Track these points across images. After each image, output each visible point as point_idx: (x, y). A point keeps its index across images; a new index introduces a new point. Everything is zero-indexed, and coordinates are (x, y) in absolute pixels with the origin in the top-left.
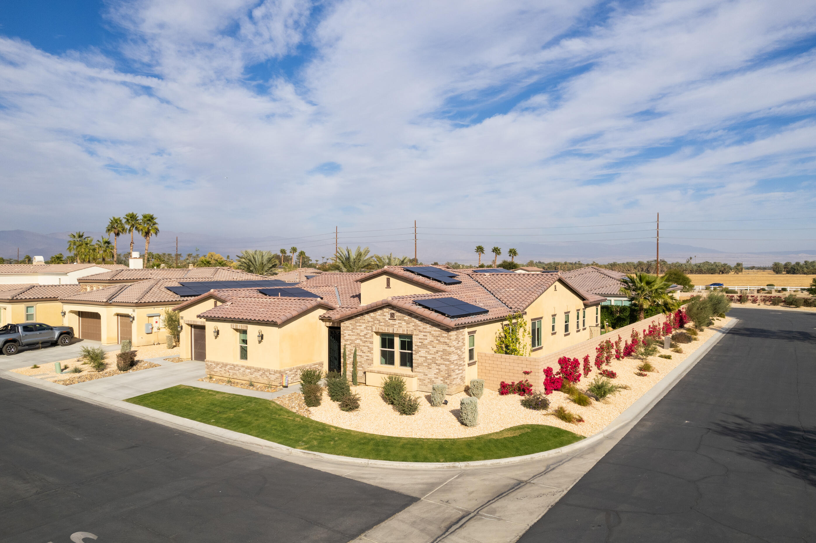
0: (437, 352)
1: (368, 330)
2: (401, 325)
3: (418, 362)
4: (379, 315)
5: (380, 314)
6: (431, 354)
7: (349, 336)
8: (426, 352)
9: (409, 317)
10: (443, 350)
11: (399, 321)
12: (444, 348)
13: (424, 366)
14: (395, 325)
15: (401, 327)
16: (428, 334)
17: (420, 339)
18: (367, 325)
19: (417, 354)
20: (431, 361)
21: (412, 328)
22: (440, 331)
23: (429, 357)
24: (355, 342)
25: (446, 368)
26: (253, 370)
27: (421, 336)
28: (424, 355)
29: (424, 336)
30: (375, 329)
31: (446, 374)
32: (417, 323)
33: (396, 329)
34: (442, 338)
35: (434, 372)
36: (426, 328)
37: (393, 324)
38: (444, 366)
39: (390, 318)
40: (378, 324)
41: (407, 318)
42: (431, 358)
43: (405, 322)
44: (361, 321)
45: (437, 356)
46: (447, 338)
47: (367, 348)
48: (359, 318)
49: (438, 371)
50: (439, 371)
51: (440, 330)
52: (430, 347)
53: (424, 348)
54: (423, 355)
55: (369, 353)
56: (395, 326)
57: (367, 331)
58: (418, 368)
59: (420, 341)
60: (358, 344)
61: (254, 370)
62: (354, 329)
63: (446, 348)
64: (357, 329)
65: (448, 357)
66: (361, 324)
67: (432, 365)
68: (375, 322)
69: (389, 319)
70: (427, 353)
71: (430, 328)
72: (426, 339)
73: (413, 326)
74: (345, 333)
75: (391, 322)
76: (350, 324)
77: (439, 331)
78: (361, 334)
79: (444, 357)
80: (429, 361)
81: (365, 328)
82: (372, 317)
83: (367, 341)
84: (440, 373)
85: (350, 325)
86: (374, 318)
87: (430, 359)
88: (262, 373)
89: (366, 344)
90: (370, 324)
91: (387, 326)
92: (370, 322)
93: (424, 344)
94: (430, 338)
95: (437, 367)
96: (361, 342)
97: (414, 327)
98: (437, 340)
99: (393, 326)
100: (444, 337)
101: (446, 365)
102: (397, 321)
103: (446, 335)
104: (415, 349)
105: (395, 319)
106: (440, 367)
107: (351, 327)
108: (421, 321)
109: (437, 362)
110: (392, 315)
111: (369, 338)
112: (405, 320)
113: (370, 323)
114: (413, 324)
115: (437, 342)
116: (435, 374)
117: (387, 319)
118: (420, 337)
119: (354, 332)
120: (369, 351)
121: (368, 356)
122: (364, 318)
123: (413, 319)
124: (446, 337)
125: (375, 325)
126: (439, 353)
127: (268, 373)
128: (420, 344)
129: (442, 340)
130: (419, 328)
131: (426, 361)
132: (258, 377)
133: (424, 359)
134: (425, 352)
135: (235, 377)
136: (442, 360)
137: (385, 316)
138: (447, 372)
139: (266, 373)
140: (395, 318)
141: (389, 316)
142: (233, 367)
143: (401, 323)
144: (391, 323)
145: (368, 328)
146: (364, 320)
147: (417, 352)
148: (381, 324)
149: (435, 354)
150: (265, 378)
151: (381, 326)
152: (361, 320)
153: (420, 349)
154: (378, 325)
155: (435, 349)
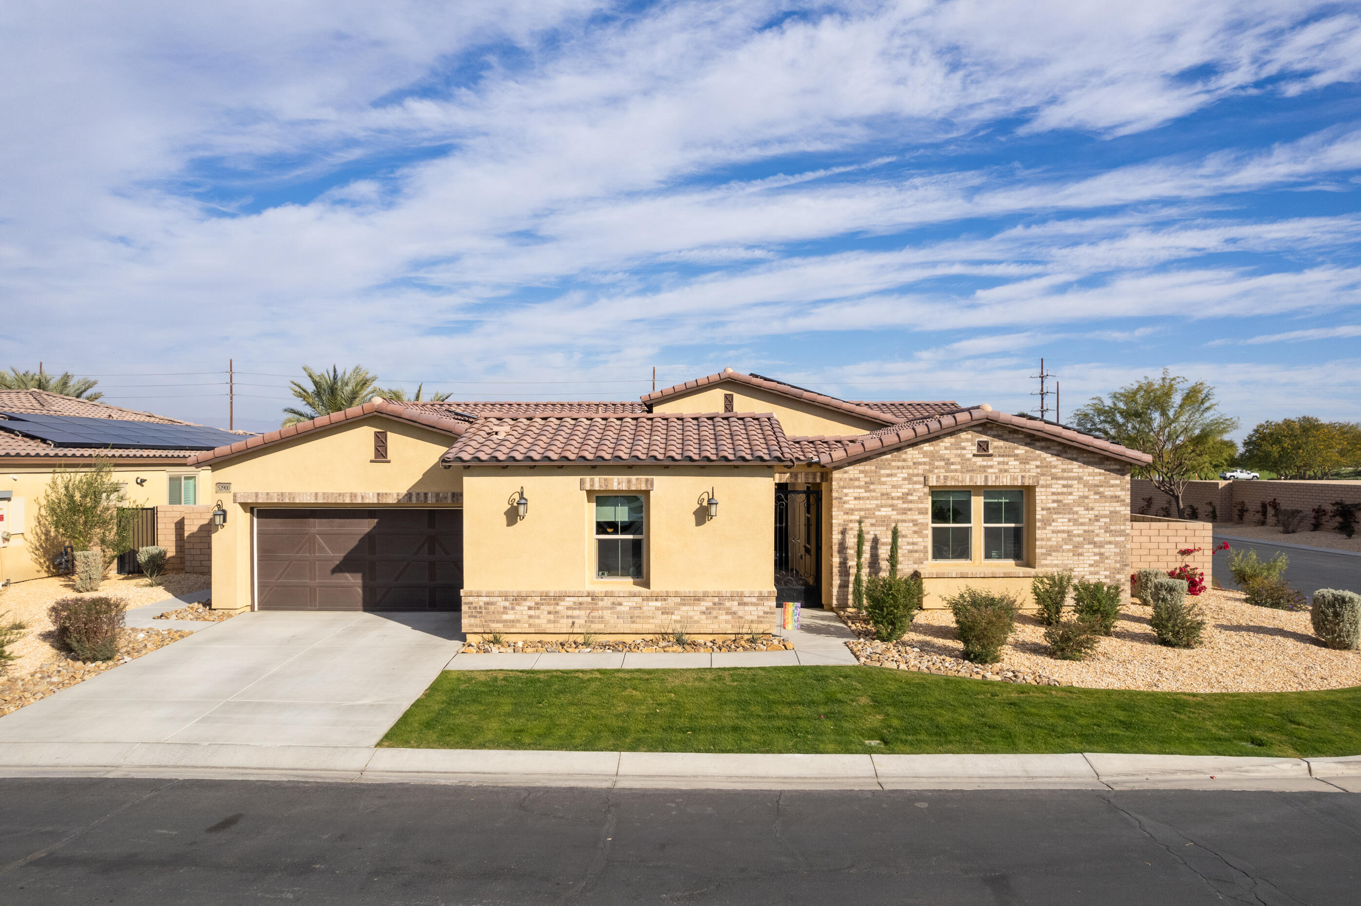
0: (1097, 518)
1: (916, 483)
2: (1006, 467)
3: (1049, 543)
4: (946, 448)
5: (949, 444)
6: (1082, 524)
7: (857, 502)
8: (1069, 520)
9: (1027, 448)
10: (1111, 512)
11: (1001, 459)
12: (1112, 509)
13: (1063, 551)
14: (991, 467)
15: (1006, 471)
16: (1076, 482)
17: (1053, 494)
18: (911, 471)
19: (1048, 528)
20: (1082, 539)
21: (1034, 472)
22: (1104, 475)
23: (1077, 530)
24: (877, 513)
25: (1117, 550)
26: (672, 602)
27: (1057, 487)
28: (1065, 528)
29: (1064, 486)
30: (935, 480)
31: (1116, 562)
32: (1048, 459)
33: (994, 476)
34: (1107, 489)
35: (1089, 562)
36: (1071, 471)
37: (984, 467)
38: (1113, 546)
39: (975, 452)
40: (943, 468)
41: (1021, 450)
42: (1082, 532)
43: (1015, 460)
44: (893, 464)
45: (1096, 527)
46: (1119, 489)
47: (911, 524)
48: (889, 456)
49: (1097, 558)
50: (1102, 558)
51: (1103, 471)
52: (1081, 510)
53: (1065, 514)
54: (1062, 528)
55: (916, 536)
56: (990, 470)
57: (910, 486)
58: (1049, 558)
59: (1055, 497)
60: (885, 517)
61: (678, 600)
62: (872, 483)
63: (1117, 509)
64: (884, 483)
65: (1122, 527)
66: (894, 471)
67: (1086, 546)
68: (937, 463)
69: (974, 455)
70: (1071, 524)
71: (1081, 470)
72: (1071, 494)
73: (1037, 467)
74: (846, 495)
75: (979, 461)
76: (861, 472)
77: (1100, 474)
78: (893, 494)
79: (1112, 528)
80: (1077, 539)
81: (904, 479)
82: (925, 454)
83: (910, 509)
84: (1103, 562)
85: (862, 475)
86: (933, 456)
87: (1079, 536)
88: (710, 604)
89: (909, 516)
90: (921, 470)
91: (968, 471)
92: (920, 463)
93: (1065, 505)
94: (1078, 490)
95: (1097, 550)
96: (895, 512)
97: (1039, 470)
98: (1096, 493)
99: (985, 471)
100: (1113, 486)
101: (1117, 544)
102: (995, 459)
103: (1118, 482)
104: (1042, 515)
105: (991, 455)
106: (1102, 550)
107: (863, 479)
108: (1058, 455)
109: (1096, 539)
110: (983, 447)
111: (917, 502)
112: (1017, 455)
113: (920, 467)
114: (1038, 463)
115: (1097, 497)
116: (1091, 565)
117: (971, 456)
118: (1054, 490)
119: (874, 491)
120: (915, 532)
121: (913, 544)
122: (904, 456)
123: (1038, 452)
124: (1117, 486)
125: (936, 471)
126: (1101, 520)
127: (736, 603)
128: (1055, 505)
129: (1108, 492)
130: (1053, 470)
131: (1071, 540)
132: (696, 618)
133: (1065, 535)
134: (1066, 520)
135: (596, 627)
136: (1108, 535)
137: (964, 448)
138: (1118, 558)
139: (728, 604)
140: (991, 452)
141: (974, 449)
142: (589, 599)
143: (1004, 463)
144: (979, 464)
145: (915, 479)
146: (904, 460)
147: (1047, 522)
148: (952, 467)
149: (1090, 524)
150: (724, 617)
151: (952, 471)
152: (893, 461)
153: (1055, 516)
154: (943, 471)
155: (1091, 512)
